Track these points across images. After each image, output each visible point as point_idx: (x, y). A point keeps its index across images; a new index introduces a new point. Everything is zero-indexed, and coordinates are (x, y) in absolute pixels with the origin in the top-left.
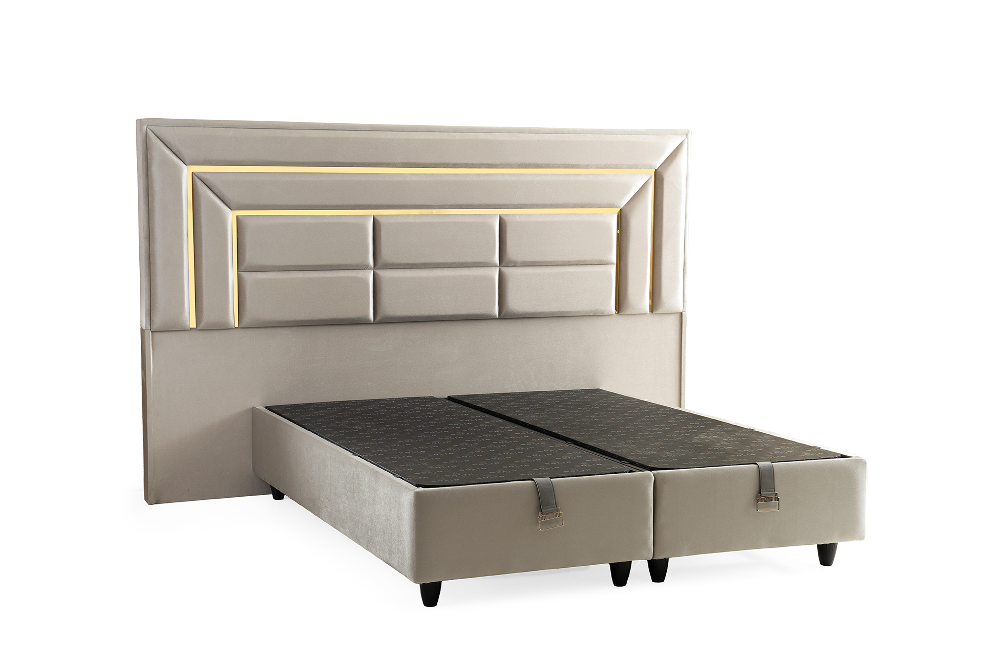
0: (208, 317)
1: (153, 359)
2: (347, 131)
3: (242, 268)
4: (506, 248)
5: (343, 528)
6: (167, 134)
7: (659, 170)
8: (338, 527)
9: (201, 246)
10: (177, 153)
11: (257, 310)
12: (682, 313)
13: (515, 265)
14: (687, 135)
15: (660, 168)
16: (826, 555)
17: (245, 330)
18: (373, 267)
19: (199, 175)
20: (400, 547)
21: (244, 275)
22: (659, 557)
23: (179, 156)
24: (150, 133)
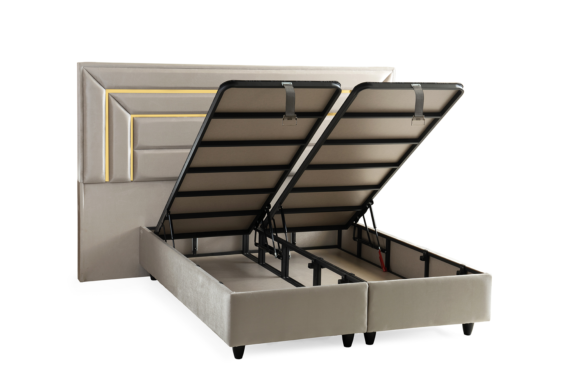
0: (116, 175)
1: (84, 199)
3: (136, 147)
5: (190, 306)
6: (94, 71)
8: (187, 306)
9: (113, 135)
10: (100, 82)
11: (144, 171)
14: (393, 71)
16: (467, 329)
17: (137, 182)
19: (112, 95)
20: (222, 325)
21: (137, 151)
22: (371, 331)
23: (101, 84)
24: (85, 71)
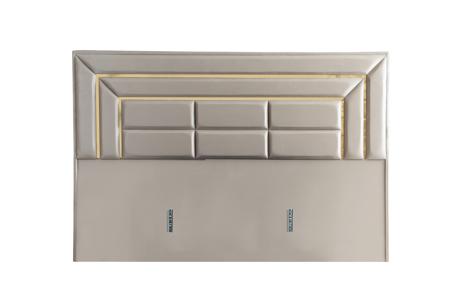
0: (106, 153)
2: (180, 56)
3: (124, 127)
4: (271, 119)
6: (85, 58)
7: (368, 76)
12: (385, 160)
13: (277, 129)
14: (386, 55)
15: (368, 74)
17: (125, 160)
18: (194, 128)
19: (102, 79)
21: (125, 131)
23: (91, 69)
